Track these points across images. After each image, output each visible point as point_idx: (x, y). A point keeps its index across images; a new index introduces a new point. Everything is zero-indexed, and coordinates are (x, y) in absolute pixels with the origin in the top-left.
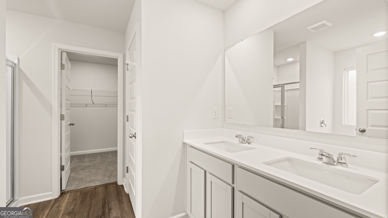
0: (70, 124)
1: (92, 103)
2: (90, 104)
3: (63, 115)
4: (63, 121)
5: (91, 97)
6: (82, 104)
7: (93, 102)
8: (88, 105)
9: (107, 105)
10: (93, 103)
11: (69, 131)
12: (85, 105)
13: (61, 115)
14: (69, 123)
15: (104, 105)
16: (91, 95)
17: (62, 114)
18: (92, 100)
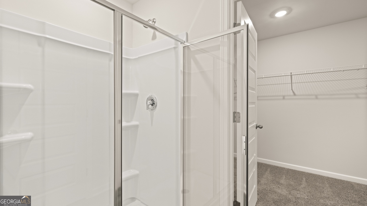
0: (256, 126)
1: (292, 94)
2: (290, 96)
3: (238, 113)
4: (238, 124)
5: (290, 84)
6: (278, 96)
7: (293, 92)
8: (286, 97)
9: (319, 97)
10: (295, 94)
11: (254, 138)
12: (282, 98)
13: (234, 113)
14: (255, 124)
15: (314, 97)
16: (290, 82)
17: (238, 111)
18: (292, 90)
